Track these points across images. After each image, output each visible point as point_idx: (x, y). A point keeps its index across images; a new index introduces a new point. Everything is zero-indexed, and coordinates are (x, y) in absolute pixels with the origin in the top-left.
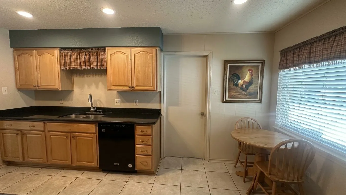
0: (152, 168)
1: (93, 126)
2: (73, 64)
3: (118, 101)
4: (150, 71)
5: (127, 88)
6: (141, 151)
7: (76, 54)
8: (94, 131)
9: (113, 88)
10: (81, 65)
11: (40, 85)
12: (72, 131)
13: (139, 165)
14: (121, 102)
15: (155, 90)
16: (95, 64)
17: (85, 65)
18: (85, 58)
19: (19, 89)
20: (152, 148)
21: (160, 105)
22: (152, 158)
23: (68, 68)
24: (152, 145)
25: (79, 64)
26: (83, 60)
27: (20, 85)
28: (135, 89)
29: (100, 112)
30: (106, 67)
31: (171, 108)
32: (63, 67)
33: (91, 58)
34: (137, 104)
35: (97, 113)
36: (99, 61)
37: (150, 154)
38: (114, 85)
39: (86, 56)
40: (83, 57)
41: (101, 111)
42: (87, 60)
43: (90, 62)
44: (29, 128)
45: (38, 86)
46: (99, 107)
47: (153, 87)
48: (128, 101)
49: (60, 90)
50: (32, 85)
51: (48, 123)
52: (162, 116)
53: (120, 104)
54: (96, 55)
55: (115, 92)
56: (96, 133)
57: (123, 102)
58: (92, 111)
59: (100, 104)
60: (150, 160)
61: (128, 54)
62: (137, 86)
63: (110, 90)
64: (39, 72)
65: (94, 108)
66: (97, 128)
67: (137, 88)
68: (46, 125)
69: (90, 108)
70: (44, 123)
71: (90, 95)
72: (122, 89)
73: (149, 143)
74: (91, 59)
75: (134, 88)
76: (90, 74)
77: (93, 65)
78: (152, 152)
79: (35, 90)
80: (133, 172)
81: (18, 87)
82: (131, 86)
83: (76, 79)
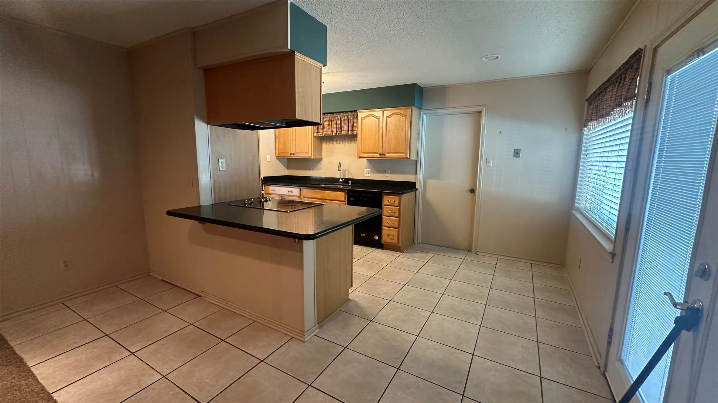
0: (398, 242)
1: (343, 194)
2: (325, 130)
3: (368, 172)
4: (403, 134)
5: (377, 155)
6: (388, 223)
7: (328, 120)
8: (343, 199)
9: (362, 155)
10: (332, 132)
11: (294, 152)
12: (324, 198)
13: (385, 239)
14: (371, 173)
15: (408, 158)
16: (346, 129)
17: (337, 131)
18: (336, 124)
19: (278, 157)
20: (399, 220)
21: (416, 177)
22: (398, 232)
23: (320, 134)
24: (399, 216)
25: (330, 130)
26: (334, 126)
27: (279, 153)
28: (386, 157)
29: (348, 183)
30: (357, 133)
31: (430, 182)
32: (316, 133)
33: (342, 123)
34: (389, 175)
35: (345, 184)
36: (351, 125)
37: (397, 226)
38: (364, 152)
39: (338, 121)
40: (335, 122)
41: (350, 182)
42: (339, 126)
43: (341, 127)
44: (287, 194)
45: (294, 154)
46: (348, 178)
47: (406, 153)
48: (378, 171)
49: (312, 158)
50: (289, 153)
51: (303, 190)
52: (418, 191)
53: (370, 175)
54: (347, 120)
55: (365, 160)
56: (345, 201)
57: (372, 172)
58: (341, 182)
59: (349, 175)
60: (396, 233)
61: (380, 117)
62: (388, 153)
63: (360, 157)
64: (294, 139)
65: (342, 179)
66: (346, 196)
67: (388, 155)
68: (302, 191)
69: (339, 179)
70: (301, 189)
71: (340, 163)
72: (372, 156)
73: (397, 215)
74: (342, 125)
75: (385, 155)
76: (340, 140)
77: (344, 131)
78: (399, 225)
79: (287, 158)
80: (379, 245)
81: (277, 155)
82: (381, 153)
83: (326, 146)
